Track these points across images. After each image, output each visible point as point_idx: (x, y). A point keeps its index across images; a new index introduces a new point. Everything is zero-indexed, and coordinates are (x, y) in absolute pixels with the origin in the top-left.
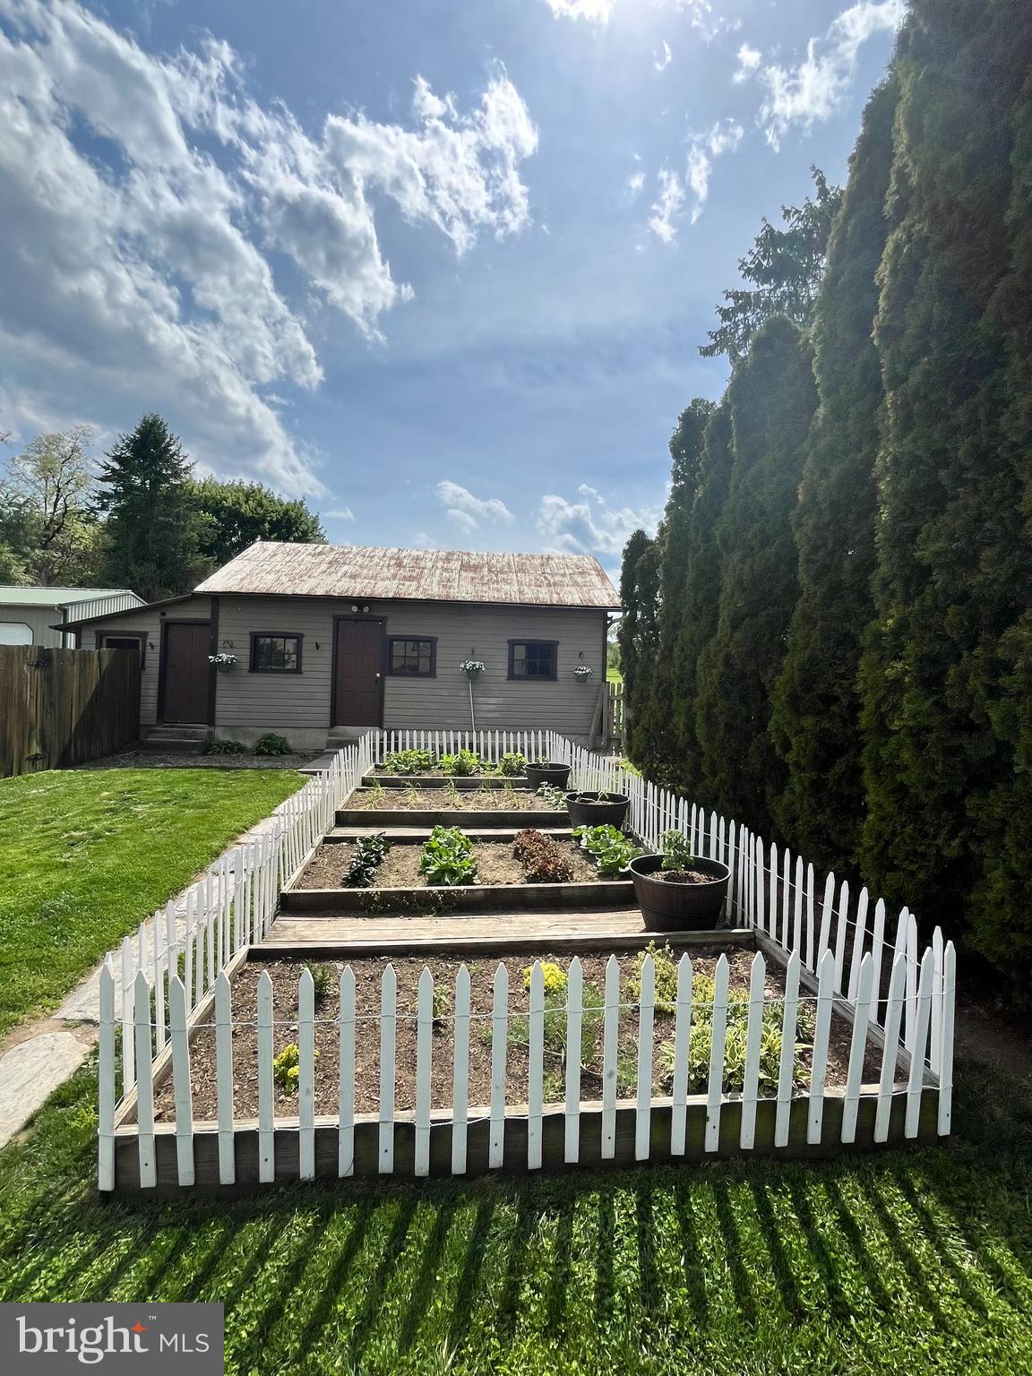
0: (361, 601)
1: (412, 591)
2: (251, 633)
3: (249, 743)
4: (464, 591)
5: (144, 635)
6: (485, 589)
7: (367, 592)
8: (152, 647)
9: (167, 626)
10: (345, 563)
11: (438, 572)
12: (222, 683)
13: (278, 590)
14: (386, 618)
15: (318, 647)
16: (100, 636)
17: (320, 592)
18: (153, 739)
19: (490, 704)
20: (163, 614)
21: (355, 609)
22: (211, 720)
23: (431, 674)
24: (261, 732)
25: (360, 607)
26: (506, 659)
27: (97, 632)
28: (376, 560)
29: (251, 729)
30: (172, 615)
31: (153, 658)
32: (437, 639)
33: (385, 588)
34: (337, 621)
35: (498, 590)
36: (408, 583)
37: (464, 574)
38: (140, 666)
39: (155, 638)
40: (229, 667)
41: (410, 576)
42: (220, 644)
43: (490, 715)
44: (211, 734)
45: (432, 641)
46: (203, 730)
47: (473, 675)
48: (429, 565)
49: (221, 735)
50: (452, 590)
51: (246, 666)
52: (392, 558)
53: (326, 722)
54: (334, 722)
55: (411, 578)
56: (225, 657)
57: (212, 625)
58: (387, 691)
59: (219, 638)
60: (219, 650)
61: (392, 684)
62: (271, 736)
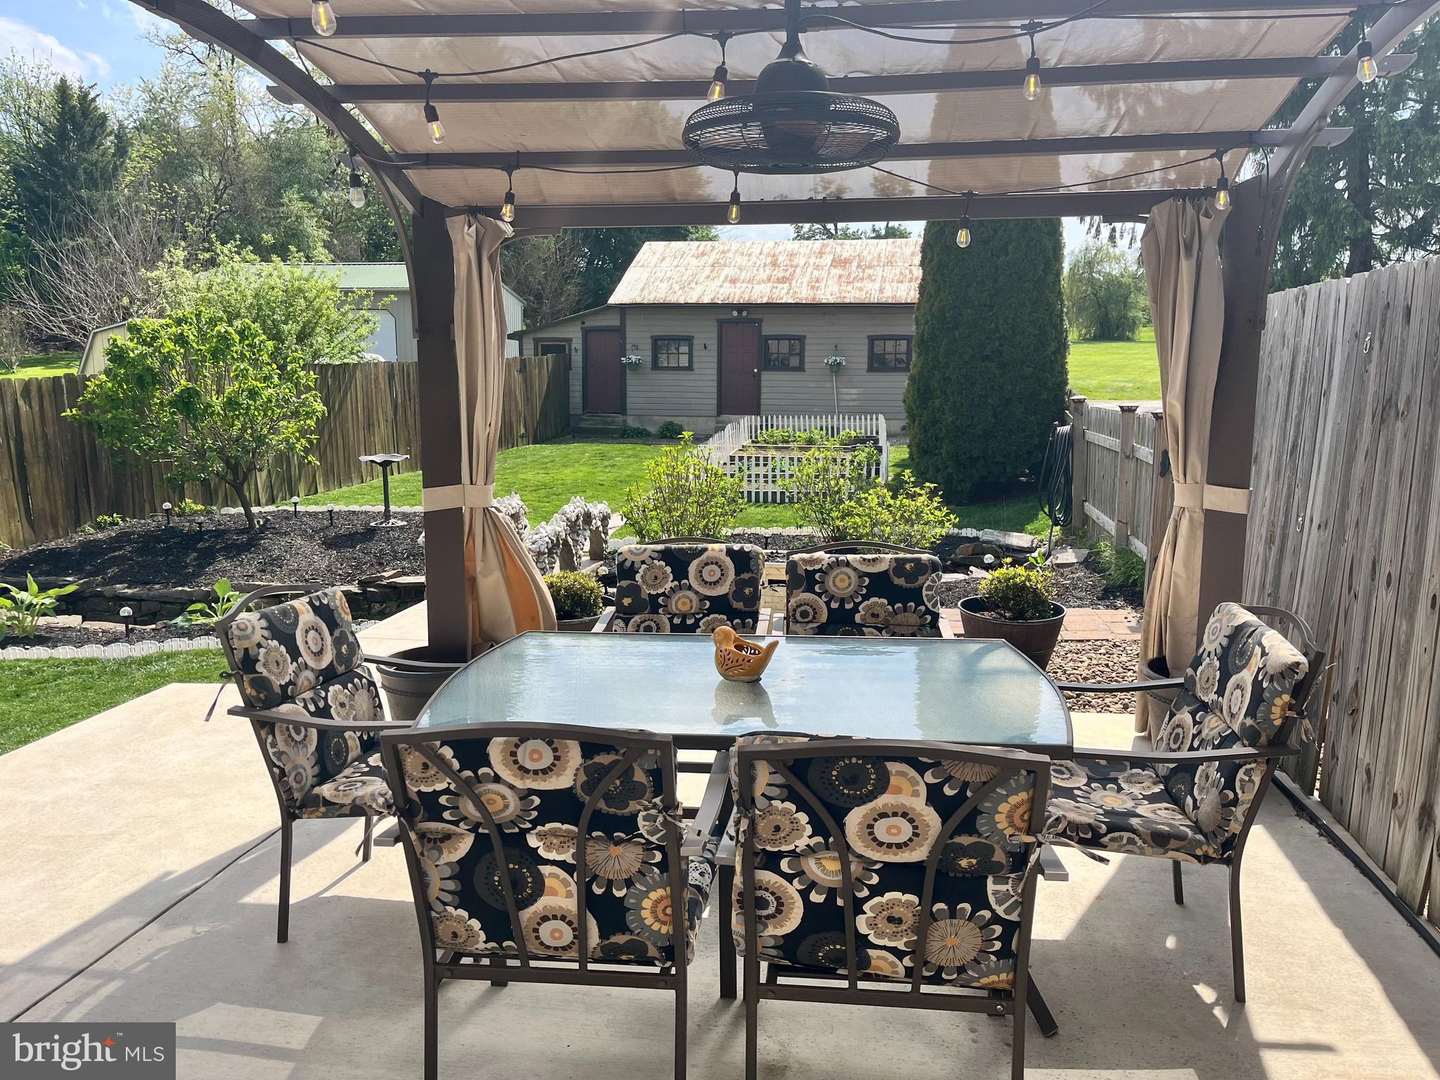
0: (740, 307)
1: (784, 295)
2: (652, 337)
3: (653, 429)
4: (829, 293)
5: (569, 341)
6: (849, 288)
7: (745, 298)
8: (576, 350)
9: (586, 332)
10: (725, 265)
11: (809, 270)
12: (632, 381)
13: (673, 299)
14: (761, 320)
15: (705, 347)
16: (536, 341)
17: (706, 300)
18: (583, 425)
19: (851, 394)
20: (583, 323)
21: (735, 313)
22: (623, 411)
23: (801, 368)
24: (662, 420)
25: (740, 312)
26: (866, 353)
27: (534, 339)
28: (753, 258)
29: (655, 418)
30: (588, 324)
31: (577, 359)
32: (805, 337)
33: (760, 293)
34: (721, 324)
35: (861, 289)
36: (780, 286)
37: (833, 271)
38: (569, 367)
39: (577, 343)
40: (635, 366)
41: (783, 277)
42: (628, 347)
43: (851, 404)
44: (625, 421)
45: (801, 339)
46: (620, 418)
47: (836, 368)
48: (802, 262)
49: (632, 422)
50: (819, 292)
51: (649, 365)
52: (768, 255)
53: (715, 413)
54: (720, 413)
55: (782, 280)
56: (634, 358)
57: (620, 331)
58: (763, 384)
59: (628, 340)
60: (628, 352)
61: (766, 376)
62: (671, 423)
